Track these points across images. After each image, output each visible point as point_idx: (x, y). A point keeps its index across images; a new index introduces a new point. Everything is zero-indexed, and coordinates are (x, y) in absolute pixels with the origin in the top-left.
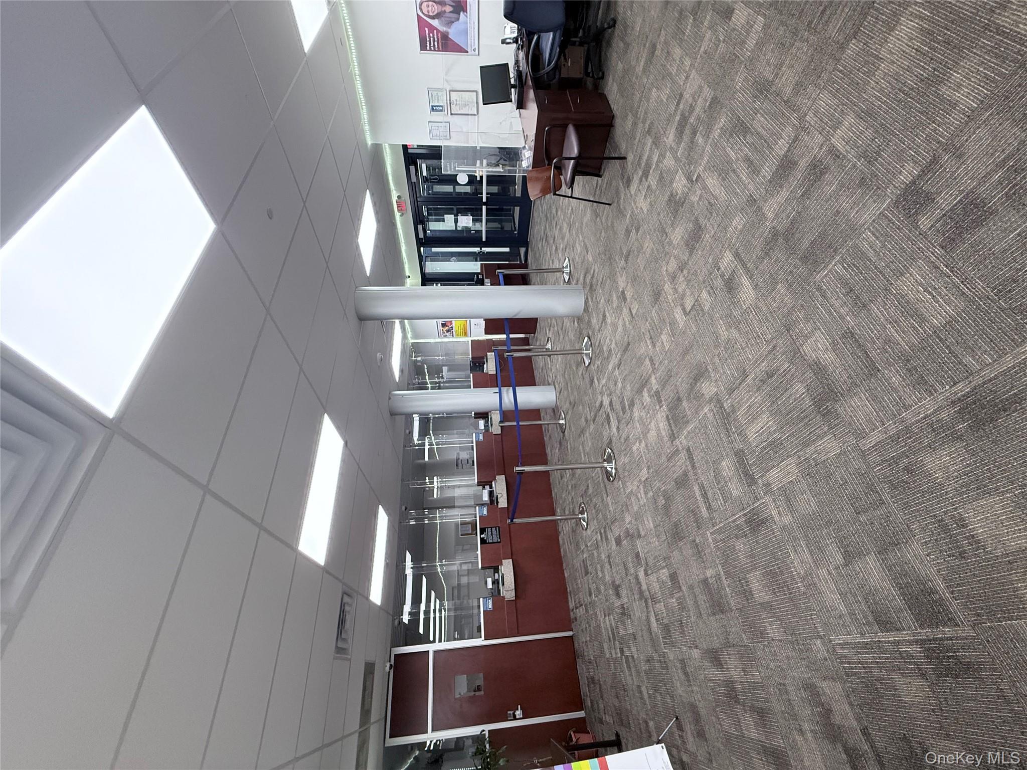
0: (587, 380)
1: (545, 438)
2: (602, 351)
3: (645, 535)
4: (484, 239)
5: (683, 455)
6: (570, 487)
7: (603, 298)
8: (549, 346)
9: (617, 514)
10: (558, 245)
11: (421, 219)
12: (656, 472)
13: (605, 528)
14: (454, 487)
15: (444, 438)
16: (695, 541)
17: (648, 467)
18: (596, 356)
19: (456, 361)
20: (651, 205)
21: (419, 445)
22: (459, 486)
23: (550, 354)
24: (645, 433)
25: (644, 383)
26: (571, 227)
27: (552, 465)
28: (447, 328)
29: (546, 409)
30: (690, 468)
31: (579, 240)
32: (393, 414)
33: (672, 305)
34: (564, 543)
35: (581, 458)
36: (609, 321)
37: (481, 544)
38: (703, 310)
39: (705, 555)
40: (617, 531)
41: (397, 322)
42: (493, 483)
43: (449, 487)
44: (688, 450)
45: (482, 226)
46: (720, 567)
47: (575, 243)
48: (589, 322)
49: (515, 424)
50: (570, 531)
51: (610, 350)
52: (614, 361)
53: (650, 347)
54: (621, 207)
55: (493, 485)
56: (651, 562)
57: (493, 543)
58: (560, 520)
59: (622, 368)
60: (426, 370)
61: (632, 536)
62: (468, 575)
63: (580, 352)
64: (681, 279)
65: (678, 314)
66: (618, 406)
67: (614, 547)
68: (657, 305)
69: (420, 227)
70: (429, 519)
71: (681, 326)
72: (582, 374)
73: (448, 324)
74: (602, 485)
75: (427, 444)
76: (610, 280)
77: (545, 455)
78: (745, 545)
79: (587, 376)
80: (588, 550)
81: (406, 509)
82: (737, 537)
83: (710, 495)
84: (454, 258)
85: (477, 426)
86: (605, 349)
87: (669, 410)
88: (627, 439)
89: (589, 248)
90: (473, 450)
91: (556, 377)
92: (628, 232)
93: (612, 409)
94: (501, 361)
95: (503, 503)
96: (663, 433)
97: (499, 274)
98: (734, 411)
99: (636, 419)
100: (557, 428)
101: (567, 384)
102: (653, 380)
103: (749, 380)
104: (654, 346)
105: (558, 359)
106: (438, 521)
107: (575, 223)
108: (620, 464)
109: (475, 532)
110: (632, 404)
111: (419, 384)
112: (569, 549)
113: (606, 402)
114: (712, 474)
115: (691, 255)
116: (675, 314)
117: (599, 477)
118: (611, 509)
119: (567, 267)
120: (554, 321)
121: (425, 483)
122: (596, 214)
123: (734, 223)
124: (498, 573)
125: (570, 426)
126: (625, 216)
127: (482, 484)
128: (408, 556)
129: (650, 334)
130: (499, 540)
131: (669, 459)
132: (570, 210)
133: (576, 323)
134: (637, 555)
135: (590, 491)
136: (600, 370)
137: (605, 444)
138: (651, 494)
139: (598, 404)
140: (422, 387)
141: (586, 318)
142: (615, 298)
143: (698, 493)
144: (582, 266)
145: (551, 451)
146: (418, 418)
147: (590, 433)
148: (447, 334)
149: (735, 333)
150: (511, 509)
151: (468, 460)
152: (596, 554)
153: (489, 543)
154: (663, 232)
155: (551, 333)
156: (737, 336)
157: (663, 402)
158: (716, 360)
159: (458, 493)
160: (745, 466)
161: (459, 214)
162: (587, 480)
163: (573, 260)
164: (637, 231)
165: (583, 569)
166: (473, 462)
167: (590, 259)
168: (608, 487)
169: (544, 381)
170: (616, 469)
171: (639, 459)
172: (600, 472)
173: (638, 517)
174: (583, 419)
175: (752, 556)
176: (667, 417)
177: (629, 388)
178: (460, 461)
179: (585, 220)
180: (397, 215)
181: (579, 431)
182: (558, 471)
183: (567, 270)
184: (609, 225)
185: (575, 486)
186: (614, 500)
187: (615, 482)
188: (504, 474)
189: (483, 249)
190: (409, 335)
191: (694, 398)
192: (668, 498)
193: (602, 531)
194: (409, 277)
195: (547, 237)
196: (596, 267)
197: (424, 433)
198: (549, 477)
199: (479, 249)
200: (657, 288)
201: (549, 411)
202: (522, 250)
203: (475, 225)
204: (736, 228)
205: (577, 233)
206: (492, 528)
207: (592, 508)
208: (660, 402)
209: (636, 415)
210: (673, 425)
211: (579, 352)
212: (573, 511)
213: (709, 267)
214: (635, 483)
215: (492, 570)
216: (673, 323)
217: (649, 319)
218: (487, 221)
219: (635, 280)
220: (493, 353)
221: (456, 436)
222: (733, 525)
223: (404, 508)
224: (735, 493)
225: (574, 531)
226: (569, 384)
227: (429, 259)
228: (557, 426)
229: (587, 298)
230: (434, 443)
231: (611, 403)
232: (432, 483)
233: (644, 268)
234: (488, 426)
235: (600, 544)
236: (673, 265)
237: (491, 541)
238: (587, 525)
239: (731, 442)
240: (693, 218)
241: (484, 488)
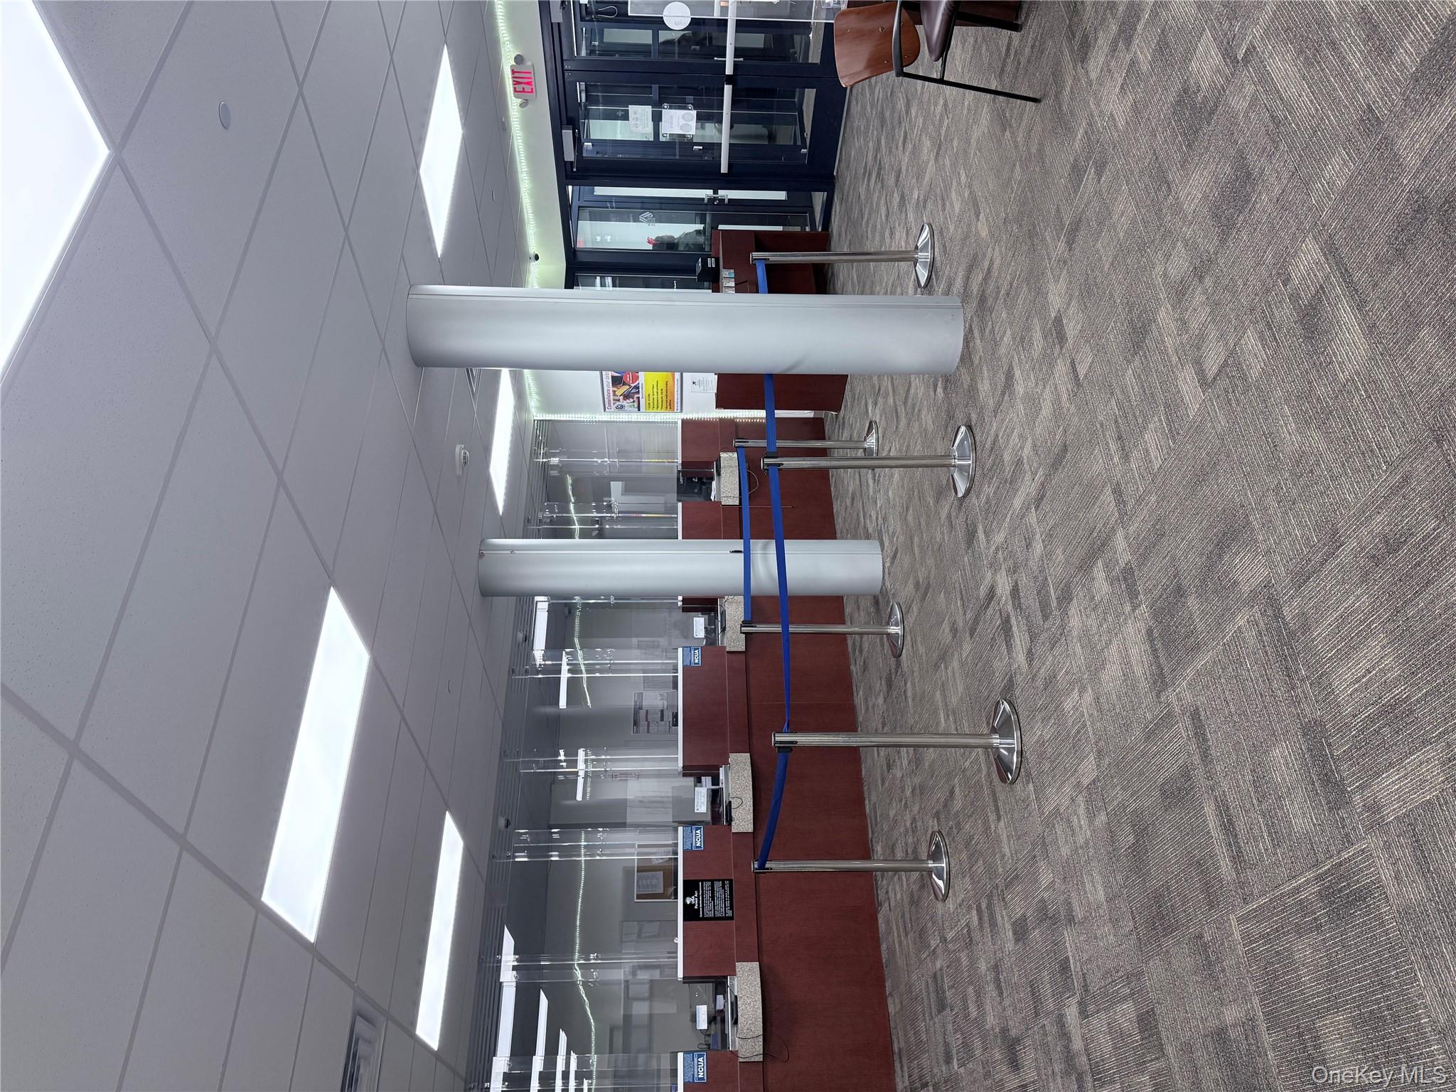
0: (961, 534)
1: (853, 668)
2: (999, 461)
3: (1086, 918)
4: (724, 169)
5: (1183, 728)
6: (908, 793)
7: (1009, 332)
8: (871, 442)
9: (1020, 865)
10: (907, 192)
11: (570, 114)
12: (1117, 765)
13: (990, 897)
14: (626, 775)
15: (607, 656)
16: (1200, 937)
17: (1099, 752)
18: (984, 475)
19: (644, 469)
20: (1136, 109)
21: (545, 670)
22: (639, 775)
23: (873, 461)
24: (1096, 667)
25: (1098, 548)
26: (940, 148)
27: (868, 733)
28: (625, 388)
29: (857, 597)
30: (1196, 759)
31: (959, 183)
32: (488, 592)
33: (1174, 359)
34: (889, 931)
35: (938, 724)
36: (1020, 389)
37: (685, 919)
38: (1244, 378)
39: (1223, 970)
40: (1017, 905)
41: (505, 374)
42: (722, 770)
43: (614, 775)
44: (1195, 715)
45: (720, 131)
46: (1256, 1000)
47: (947, 188)
48: (973, 390)
49: (777, 628)
50: (906, 900)
51: (1019, 463)
52: (1027, 488)
53: (1116, 459)
54: (1064, 108)
55: (722, 777)
56: (1095, 983)
57: (715, 918)
58: (883, 870)
59: (1046, 506)
60: (570, 487)
61: (1054, 920)
62: (651, 996)
63: (947, 462)
64: (1199, 298)
65: (1187, 382)
66: (1030, 599)
67: (1010, 946)
68: (1137, 358)
69: (567, 135)
70: (563, 851)
71: (1191, 414)
72: (949, 516)
73: (628, 379)
74: (986, 791)
75: (565, 668)
76: (1030, 289)
77: (850, 709)
78: (1316, 950)
79: (959, 522)
80: (946, 950)
81: (508, 824)
82: (1299, 931)
83: (1240, 825)
84: (648, 214)
85: (687, 631)
86: (1006, 457)
87: (1155, 616)
88: (1051, 680)
89: (983, 206)
90: (675, 687)
91: (885, 519)
92: (1077, 172)
93: (1018, 606)
94: (752, 476)
95: (743, 820)
96: (1139, 671)
97: (758, 264)
98: (1306, 628)
99: (1075, 633)
100: (882, 645)
101: (911, 538)
102: (1120, 541)
103: (1344, 555)
104: (1126, 457)
105: (892, 476)
106: (583, 858)
107: (952, 140)
108: (1031, 740)
109: (672, 889)
110: (1066, 597)
111: (552, 521)
112: (900, 943)
113: (1004, 586)
114: (1249, 777)
115: (1223, 241)
116: (1180, 383)
117: (979, 771)
118: (1007, 851)
119: (924, 248)
120: (886, 383)
121: (557, 763)
122: (1003, 122)
123: (1329, 172)
124: (724, 993)
125: (914, 642)
126: (1070, 131)
127: (694, 771)
128: (508, 942)
129: (1118, 427)
130: (729, 913)
131: (1150, 735)
132: (939, 108)
133: (940, 390)
134: (1065, 967)
135: (958, 804)
136: (993, 511)
137: (998, 689)
138: (1102, 818)
139: (983, 591)
140: (560, 530)
141: (966, 380)
142: (1037, 335)
143: (1212, 823)
144: (962, 249)
145: (866, 699)
146: (545, 605)
147: (960, 661)
148: (625, 403)
149: (1316, 439)
150: (761, 839)
151: (662, 711)
152: (965, 961)
153: (704, 919)
154: (1163, 181)
155: (877, 411)
156: (1322, 446)
157: (1141, 597)
158: (1271, 500)
159: (634, 791)
160: (1325, 761)
161: (666, 105)
162: (950, 776)
163: (941, 232)
164: (1099, 174)
165: (933, 995)
166: (675, 716)
167: (984, 233)
168: (1001, 797)
169: (856, 528)
170: (1021, 754)
171: (1078, 732)
172: (982, 758)
173: (1070, 873)
174: (946, 627)
175: (1332, 977)
176: (1150, 632)
177: (1060, 556)
178: (642, 713)
179: (976, 134)
180: (513, 103)
181: (935, 655)
182: (883, 751)
183: (924, 256)
184: (1034, 150)
185: (920, 791)
186: (1016, 830)
187: (1019, 786)
188: (749, 752)
189: (722, 193)
190: (533, 401)
191: (1215, 592)
192: (1142, 831)
193: (984, 906)
194: (537, 257)
195: (880, 169)
196: (996, 254)
197: (557, 641)
198: (860, 766)
199: (710, 192)
200: (1139, 317)
201: (867, 603)
202: (819, 198)
203: (703, 128)
204: (1331, 184)
205: (954, 165)
206: (712, 881)
207: (961, 847)
208: (1133, 594)
209: (1075, 622)
210: (1161, 654)
211: (942, 463)
212: (915, 851)
213: (1265, 274)
214: (1067, 789)
215: (710, 986)
216: (1173, 407)
217: (1118, 391)
218: (734, 120)
219: (1087, 292)
220: (735, 455)
221: (636, 652)
222: (1290, 901)
223: (502, 822)
224: (1301, 824)
225: (915, 902)
226: (916, 540)
227: (586, 213)
228: (881, 640)
229: (971, 330)
230: (583, 668)
231: (1015, 591)
232: (573, 763)
233: (1112, 264)
234: (715, 631)
235: (976, 935)
236: (1180, 264)
237: (711, 915)
238: (948, 886)
239: (1296, 702)
240: (1233, 152)
241: (699, 781)
